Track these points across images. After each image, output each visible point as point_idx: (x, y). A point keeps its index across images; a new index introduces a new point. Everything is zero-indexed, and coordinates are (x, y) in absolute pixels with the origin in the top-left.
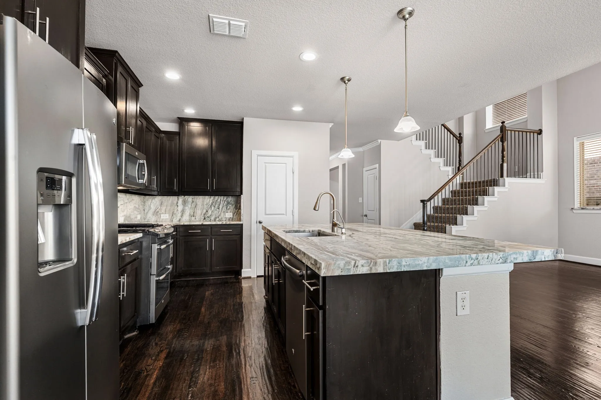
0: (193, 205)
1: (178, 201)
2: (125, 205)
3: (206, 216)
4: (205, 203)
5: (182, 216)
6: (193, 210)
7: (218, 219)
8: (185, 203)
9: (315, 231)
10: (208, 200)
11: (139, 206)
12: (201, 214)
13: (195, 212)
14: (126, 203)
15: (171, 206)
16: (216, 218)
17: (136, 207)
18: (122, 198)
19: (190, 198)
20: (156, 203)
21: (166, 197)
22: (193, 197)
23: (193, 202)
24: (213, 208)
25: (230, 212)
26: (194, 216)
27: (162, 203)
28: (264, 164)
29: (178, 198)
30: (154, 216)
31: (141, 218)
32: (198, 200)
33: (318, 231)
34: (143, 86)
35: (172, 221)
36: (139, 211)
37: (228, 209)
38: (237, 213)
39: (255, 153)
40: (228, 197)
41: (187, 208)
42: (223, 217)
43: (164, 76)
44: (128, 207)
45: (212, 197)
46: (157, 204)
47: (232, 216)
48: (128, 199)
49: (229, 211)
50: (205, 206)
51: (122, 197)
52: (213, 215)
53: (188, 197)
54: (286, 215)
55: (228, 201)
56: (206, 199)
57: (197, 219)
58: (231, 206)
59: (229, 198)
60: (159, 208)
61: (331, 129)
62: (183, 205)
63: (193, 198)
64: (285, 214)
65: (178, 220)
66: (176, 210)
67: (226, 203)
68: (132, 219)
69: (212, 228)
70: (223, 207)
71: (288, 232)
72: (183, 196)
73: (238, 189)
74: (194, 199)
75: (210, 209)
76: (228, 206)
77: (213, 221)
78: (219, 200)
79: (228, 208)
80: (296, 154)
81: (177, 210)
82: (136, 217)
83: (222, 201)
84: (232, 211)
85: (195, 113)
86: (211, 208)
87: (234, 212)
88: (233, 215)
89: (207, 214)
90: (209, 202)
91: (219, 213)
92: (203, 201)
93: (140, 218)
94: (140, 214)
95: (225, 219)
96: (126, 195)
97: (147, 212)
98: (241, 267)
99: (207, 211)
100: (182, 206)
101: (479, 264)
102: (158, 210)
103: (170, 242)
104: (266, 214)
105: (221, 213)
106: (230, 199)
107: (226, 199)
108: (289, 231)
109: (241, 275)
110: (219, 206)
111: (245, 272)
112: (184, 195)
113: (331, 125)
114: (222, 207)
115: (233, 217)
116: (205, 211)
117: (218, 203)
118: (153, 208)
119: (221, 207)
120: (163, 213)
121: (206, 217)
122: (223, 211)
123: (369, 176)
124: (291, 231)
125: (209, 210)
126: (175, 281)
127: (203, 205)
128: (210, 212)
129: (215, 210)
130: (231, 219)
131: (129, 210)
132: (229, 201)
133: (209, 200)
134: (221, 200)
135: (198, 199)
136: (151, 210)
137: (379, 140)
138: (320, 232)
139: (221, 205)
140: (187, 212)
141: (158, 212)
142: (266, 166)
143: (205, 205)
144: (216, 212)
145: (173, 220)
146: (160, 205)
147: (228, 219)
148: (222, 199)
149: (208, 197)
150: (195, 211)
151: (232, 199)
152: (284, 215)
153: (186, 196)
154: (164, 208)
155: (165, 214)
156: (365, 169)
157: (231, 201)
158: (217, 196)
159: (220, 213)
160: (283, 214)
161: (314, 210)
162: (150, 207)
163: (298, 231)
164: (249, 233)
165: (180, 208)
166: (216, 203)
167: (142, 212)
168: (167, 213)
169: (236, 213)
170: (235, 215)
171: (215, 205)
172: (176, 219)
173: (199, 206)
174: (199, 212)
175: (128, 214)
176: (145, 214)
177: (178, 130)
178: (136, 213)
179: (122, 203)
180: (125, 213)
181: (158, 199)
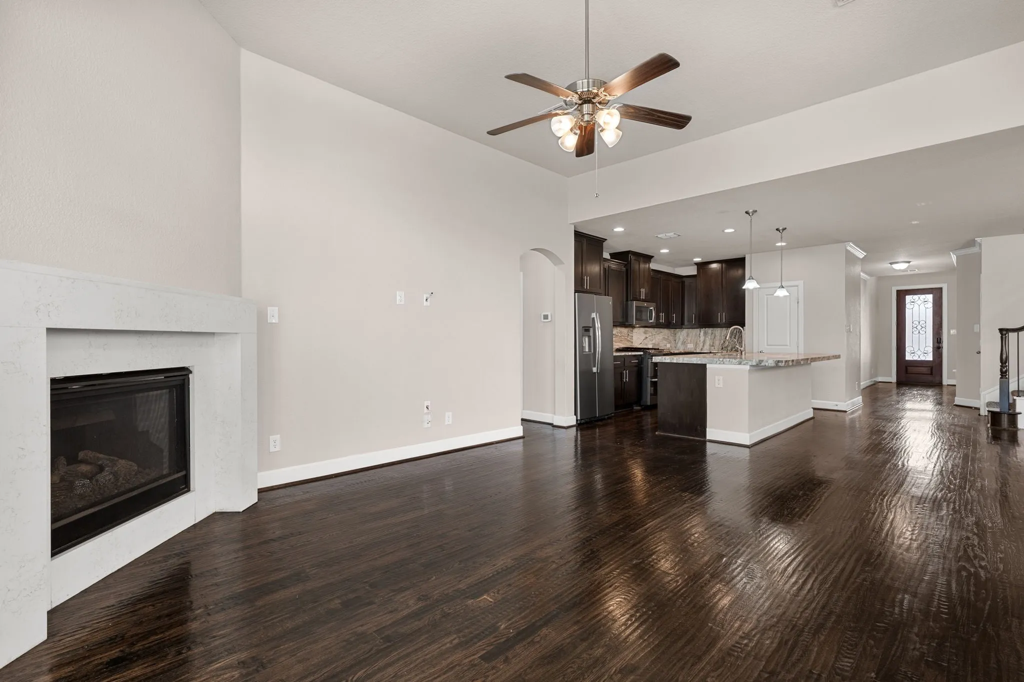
0: (713, 337)
1: (700, 333)
2: (654, 336)
3: (723, 346)
4: (723, 334)
5: (703, 346)
6: (712, 341)
7: (734, 349)
8: (705, 334)
11: (668, 337)
12: (719, 345)
13: (714, 343)
15: (695, 337)
17: (666, 338)
19: (710, 330)
20: (684, 334)
21: (691, 329)
23: (712, 333)
26: (713, 346)
27: (688, 334)
28: (766, 296)
29: (700, 330)
30: (683, 345)
31: (671, 346)
32: (716, 332)
36: (669, 341)
41: (707, 339)
48: (656, 332)
50: (723, 337)
51: (650, 331)
52: (730, 346)
53: (708, 329)
57: (716, 349)
60: (687, 338)
62: (704, 336)
63: (712, 330)
80: (800, 283)
81: (700, 341)
82: (666, 346)
90: (726, 333)
92: (721, 333)
94: (670, 343)
96: (654, 329)
97: (678, 342)
99: (724, 342)
101: (724, 363)
102: (685, 340)
104: (768, 346)
106: (735, 329)
110: (735, 337)
112: (705, 328)
117: (734, 335)
118: (682, 338)
120: (689, 343)
127: (721, 336)
136: (681, 340)
140: (707, 342)
141: (685, 342)
142: (767, 298)
145: (697, 349)
146: (687, 336)
149: (725, 329)
154: (689, 339)
155: (691, 343)
162: (679, 337)
165: (702, 338)
167: (673, 342)
173: (718, 337)
174: (717, 343)
175: (657, 343)
176: (676, 344)
177: (696, 274)
178: (665, 342)
179: (651, 334)
180: (654, 342)
181: (685, 331)
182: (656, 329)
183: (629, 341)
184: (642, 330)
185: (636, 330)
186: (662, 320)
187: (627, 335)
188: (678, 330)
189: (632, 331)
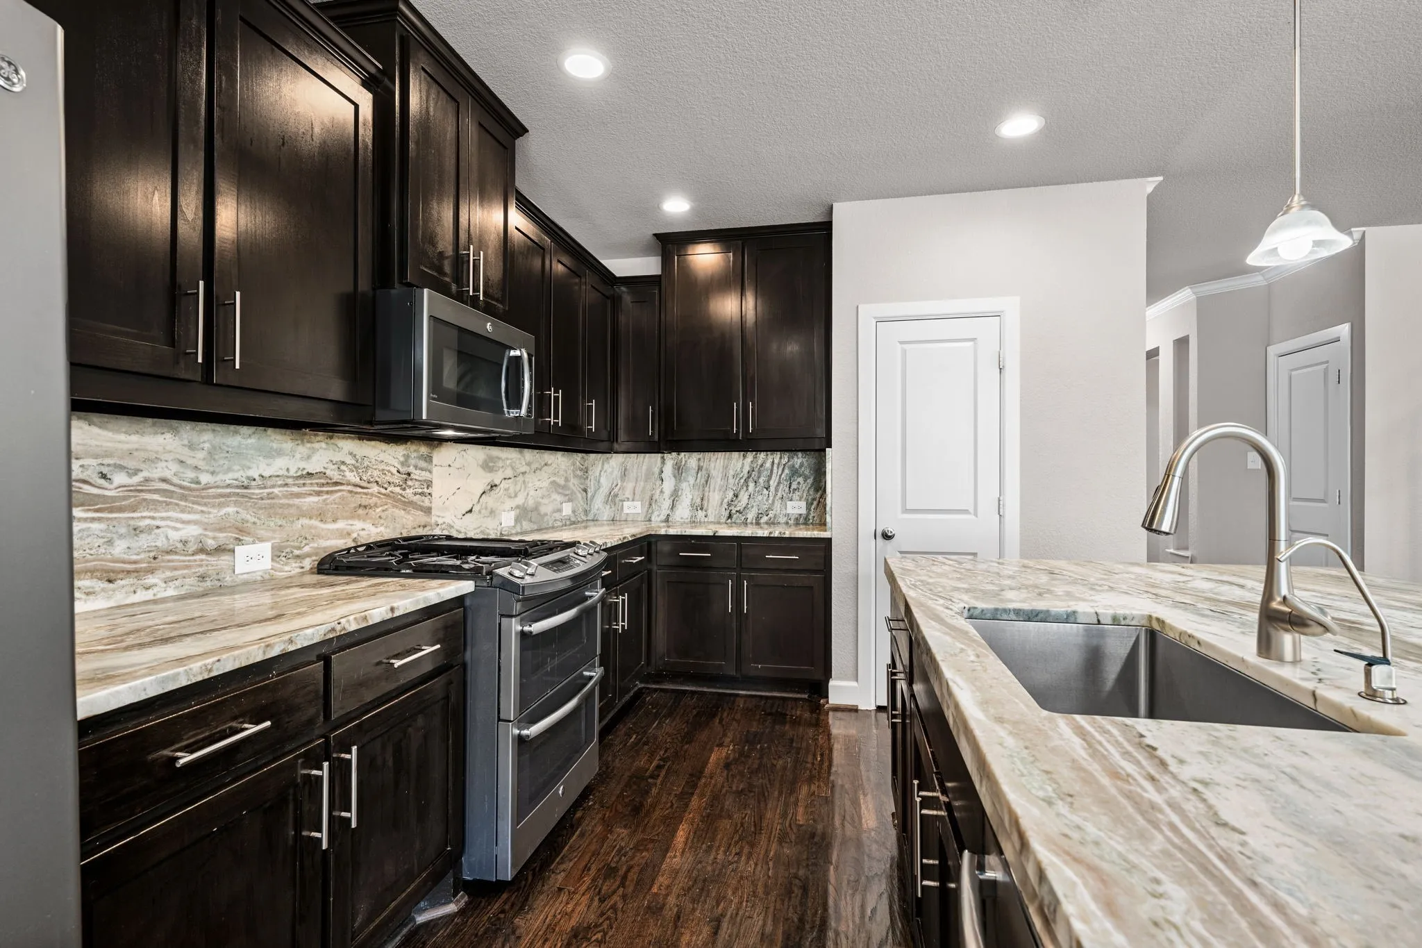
0: (701, 478)
1: (662, 468)
2: (521, 478)
3: (732, 508)
4: (731, 473)
5: (673, 507)
6: (701, 493)
7: (765, 519)
8: (679, 470)
9: (1127, 622)
10: (739, 462)
11: (567, 480)
12: (722, 504)
13: (706, 498)
14: (524, 473)
15: (647, 479)
16: (760, 516)
17: (559, 485)
18: (508, 462)
19: (691, 460)
20: (613, 471)
21: (636, 455)
22: (701, 455)
23: (700, 468)
24: (751, 485)
25: (800, 500)
26: (702, 509)
27: (626, 473)
28: (900, 346)
29: (663, 458)
30: (609, 507)
31: (574, 512)
32: (712, 465)
33: (1144, 622)
34: (528, 131)
35: (650, 520)
36: (567, 492)
37: (795, 490)
38: (819, 502)
39: (868, 312)
40: (792, 454)
41: (684, 485)
42: (779, 511)
43: (559, 68)
44: (530, 485)
45: (750, 456)
46: (614, 476)
47: (804, 511)
48: (529, 464)
49: (796, 496)
50: (731, 481)
51: (507, 459)
52: (753, 507)
53: (687, 454)
54: (976, 515)
55: (793, 466)
56: (734, 461)
57: (711, 518)
58: (802, 482)
59: (795, 459)
60: (619, 484)
61: (1150, 199)
62: (675, 476)
63: (699, 459)
64: (971, 510)
65: (663, 517)
66: (658, 492)
67: (787, 471)
68: (546, 514)
69: (740, 547)
70: (779, 483)
71: (988, 615)
72: (674, 454)
73: (821, 432)
74: (702, 460)
75: (745, 488)
76: (794, 481)
77: (752, 523)
78: (768, 465)
79: (794, 486)
80: (1011, 306)
81: (662, 492)
82: (560, 510)
83: (775, 466)
84: (805, 495)
85: (693, 209)
86: (747, 486)
87: (810, 500)
88: (808, 509)
89: (736, 503)
90: (742, 468)
91: (767, 500)
92: (726, 468)
93: (570, 512)
94: (572, 501)
95: (785, 519)
96: (521, 452)
97: (593, 496)
98: (828, 674)
99: (736, 496)
100: (673, 479)
102: (616, 490)
103: (591, 597)
104: (906, 511)
105: (773, 501)
106: (799, 460)
107: (786, 460)
108: (996, 610)
109: (827, 697)
110: (768, 481)
111: (840, 691)
112: (679, 451)
113: (1150, 184)
114: (776, 484)
115: (808, 514)
116: (730, 495)
117: (766, 473)
118: (605, 484)
119: (773, 483)
120: (628, 498)
121: (734, 512)
122: (779, 495)
123: (1293, 373)
124: (1005, 611)
125: (742, 493)
126: (648, 688)
127: (725, 477)
128: (744, 498)
129: (759, 492)
130: (802, 520)
131: (532, 493)
132: (797, 466)
133: (741, 464)
134: (773, 462)
135: (712, 459)
136: (601, 490)
137: (1352, 229)
138: (1156, 626)
139: (773, 477)
140: (684, 496)
141: (616, 496)
142: (904, 352)
143: (730, 477)
144: (760, 498)
145: (653, 519)
146: (621, 477)
147: (793, 518)
148: (776, 461)
149: (740, 455)
150: (706, 494)
151: (804, 460)
152: (969, 513)
153: (683, 454)
154: (630, 486)
155: (633, 500)
156: (1273, 351)
157: (802, 465)
158: (764, 451)
159: (770, 502)
160: (966, 512)
161: (1149, 529)
162: (599, 482)
163: (1041, 616)
164: (851, 568)
165: (669, 485)
166: (759, 472)
167: (579, 495)
168: (637, 497)
169: (815, 503)
170: (813, 507)
171: (759, 477)
172: (659, 516)
173: (717, 481)
174: (715, 498)
175: (531, 503)
176: (588, 501)
177: (659, 273)
178: (559, 498)
179: (509, 473)
180: (520, 500)
181: (615, 462)
182: (529, 454)
183: (411, 503)
184: (477, 454)
185: (446, 455)
186: (556, 417)
187: (397, 479)
188: (592, 456)
189: (429, 459)
